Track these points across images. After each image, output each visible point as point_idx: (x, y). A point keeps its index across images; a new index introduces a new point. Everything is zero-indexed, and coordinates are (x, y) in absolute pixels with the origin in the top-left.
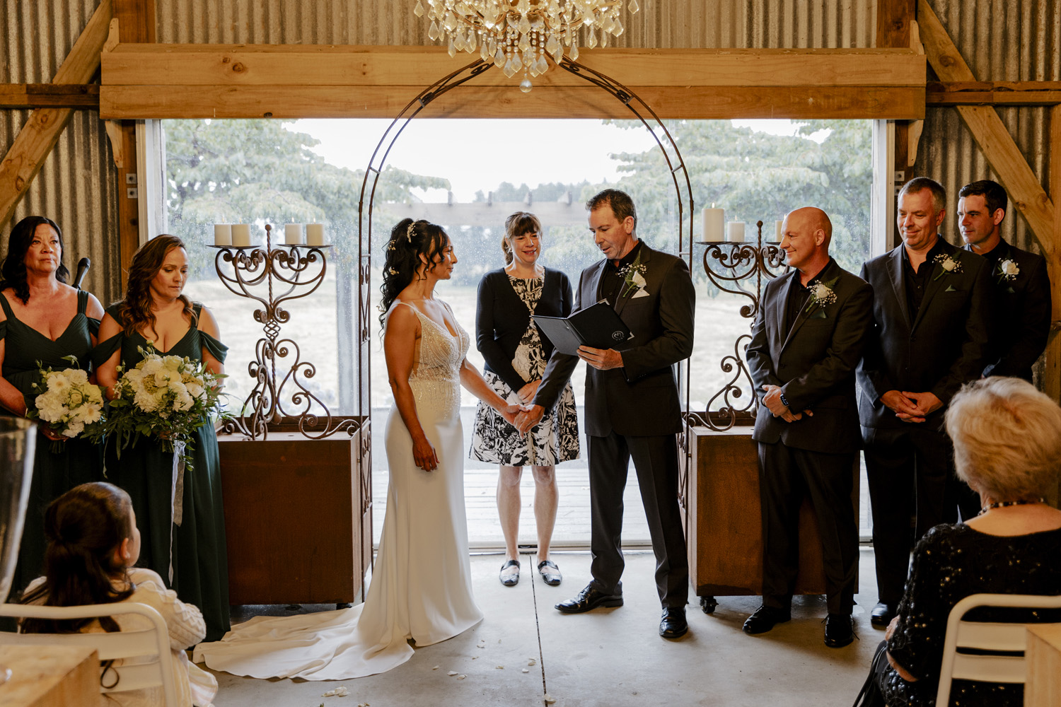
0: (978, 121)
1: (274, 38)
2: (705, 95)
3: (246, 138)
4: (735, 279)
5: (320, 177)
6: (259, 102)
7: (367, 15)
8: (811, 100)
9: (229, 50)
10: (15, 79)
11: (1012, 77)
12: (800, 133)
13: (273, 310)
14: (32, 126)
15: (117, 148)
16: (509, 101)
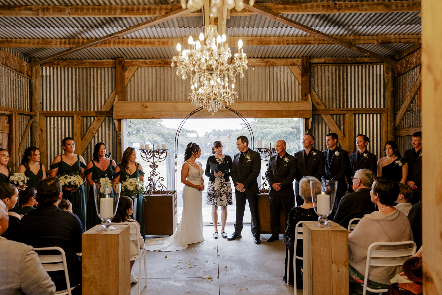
0: (326, 118)
1: (154, 99)
2: (258, 113)
4: (265, 157)
6: (151, 115)
7: (177, 94)
8: (284, 114)
9: (144, 102)
10: (92, 110)
11: (335, 107)
13: (154, 165)
14: (96, 121)
15: (116, 126)
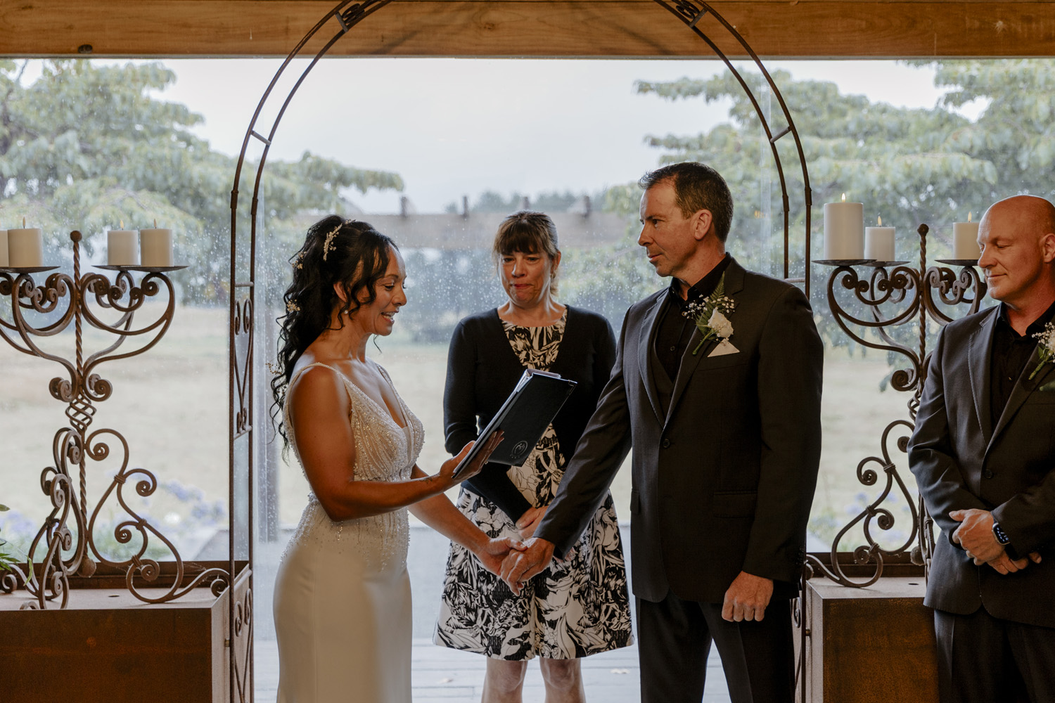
2: (822, 17)
3: (87, 110)
4: (878, 325)
5: (196, 171)
6: (71, 27)
8: (1000, 24)
12: (946, 103)
13: (83, 378)
16: (492, 27)
